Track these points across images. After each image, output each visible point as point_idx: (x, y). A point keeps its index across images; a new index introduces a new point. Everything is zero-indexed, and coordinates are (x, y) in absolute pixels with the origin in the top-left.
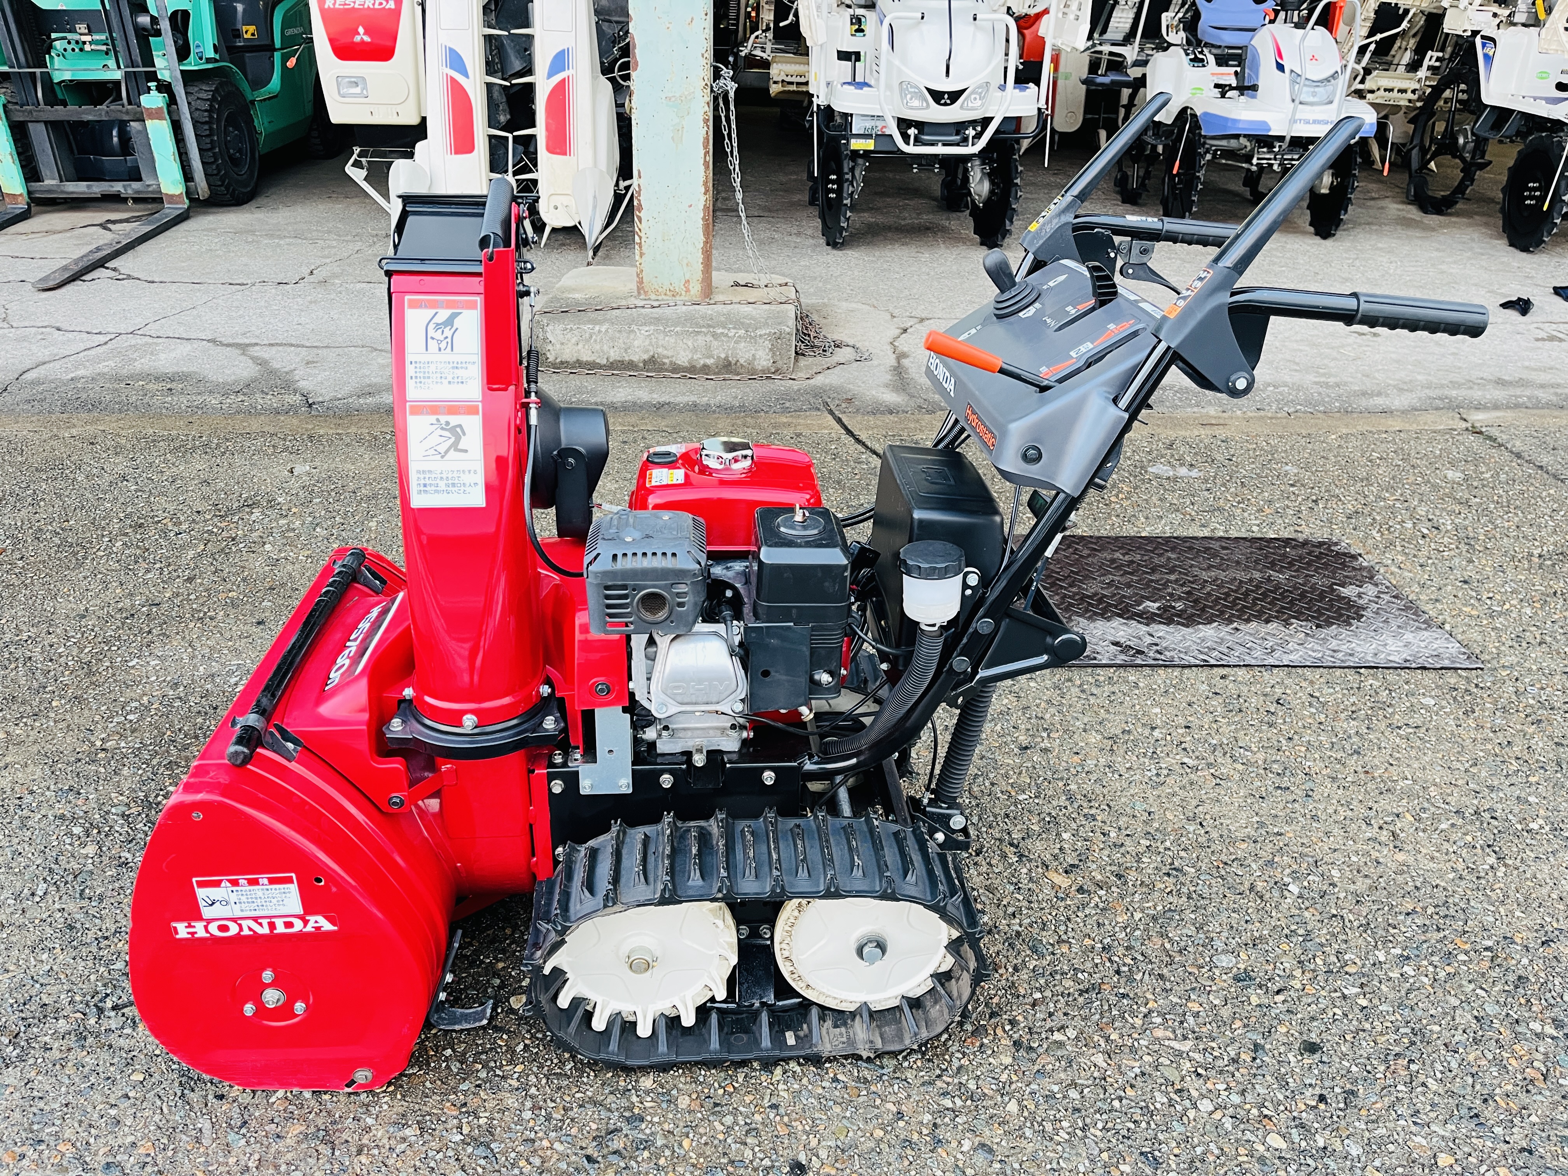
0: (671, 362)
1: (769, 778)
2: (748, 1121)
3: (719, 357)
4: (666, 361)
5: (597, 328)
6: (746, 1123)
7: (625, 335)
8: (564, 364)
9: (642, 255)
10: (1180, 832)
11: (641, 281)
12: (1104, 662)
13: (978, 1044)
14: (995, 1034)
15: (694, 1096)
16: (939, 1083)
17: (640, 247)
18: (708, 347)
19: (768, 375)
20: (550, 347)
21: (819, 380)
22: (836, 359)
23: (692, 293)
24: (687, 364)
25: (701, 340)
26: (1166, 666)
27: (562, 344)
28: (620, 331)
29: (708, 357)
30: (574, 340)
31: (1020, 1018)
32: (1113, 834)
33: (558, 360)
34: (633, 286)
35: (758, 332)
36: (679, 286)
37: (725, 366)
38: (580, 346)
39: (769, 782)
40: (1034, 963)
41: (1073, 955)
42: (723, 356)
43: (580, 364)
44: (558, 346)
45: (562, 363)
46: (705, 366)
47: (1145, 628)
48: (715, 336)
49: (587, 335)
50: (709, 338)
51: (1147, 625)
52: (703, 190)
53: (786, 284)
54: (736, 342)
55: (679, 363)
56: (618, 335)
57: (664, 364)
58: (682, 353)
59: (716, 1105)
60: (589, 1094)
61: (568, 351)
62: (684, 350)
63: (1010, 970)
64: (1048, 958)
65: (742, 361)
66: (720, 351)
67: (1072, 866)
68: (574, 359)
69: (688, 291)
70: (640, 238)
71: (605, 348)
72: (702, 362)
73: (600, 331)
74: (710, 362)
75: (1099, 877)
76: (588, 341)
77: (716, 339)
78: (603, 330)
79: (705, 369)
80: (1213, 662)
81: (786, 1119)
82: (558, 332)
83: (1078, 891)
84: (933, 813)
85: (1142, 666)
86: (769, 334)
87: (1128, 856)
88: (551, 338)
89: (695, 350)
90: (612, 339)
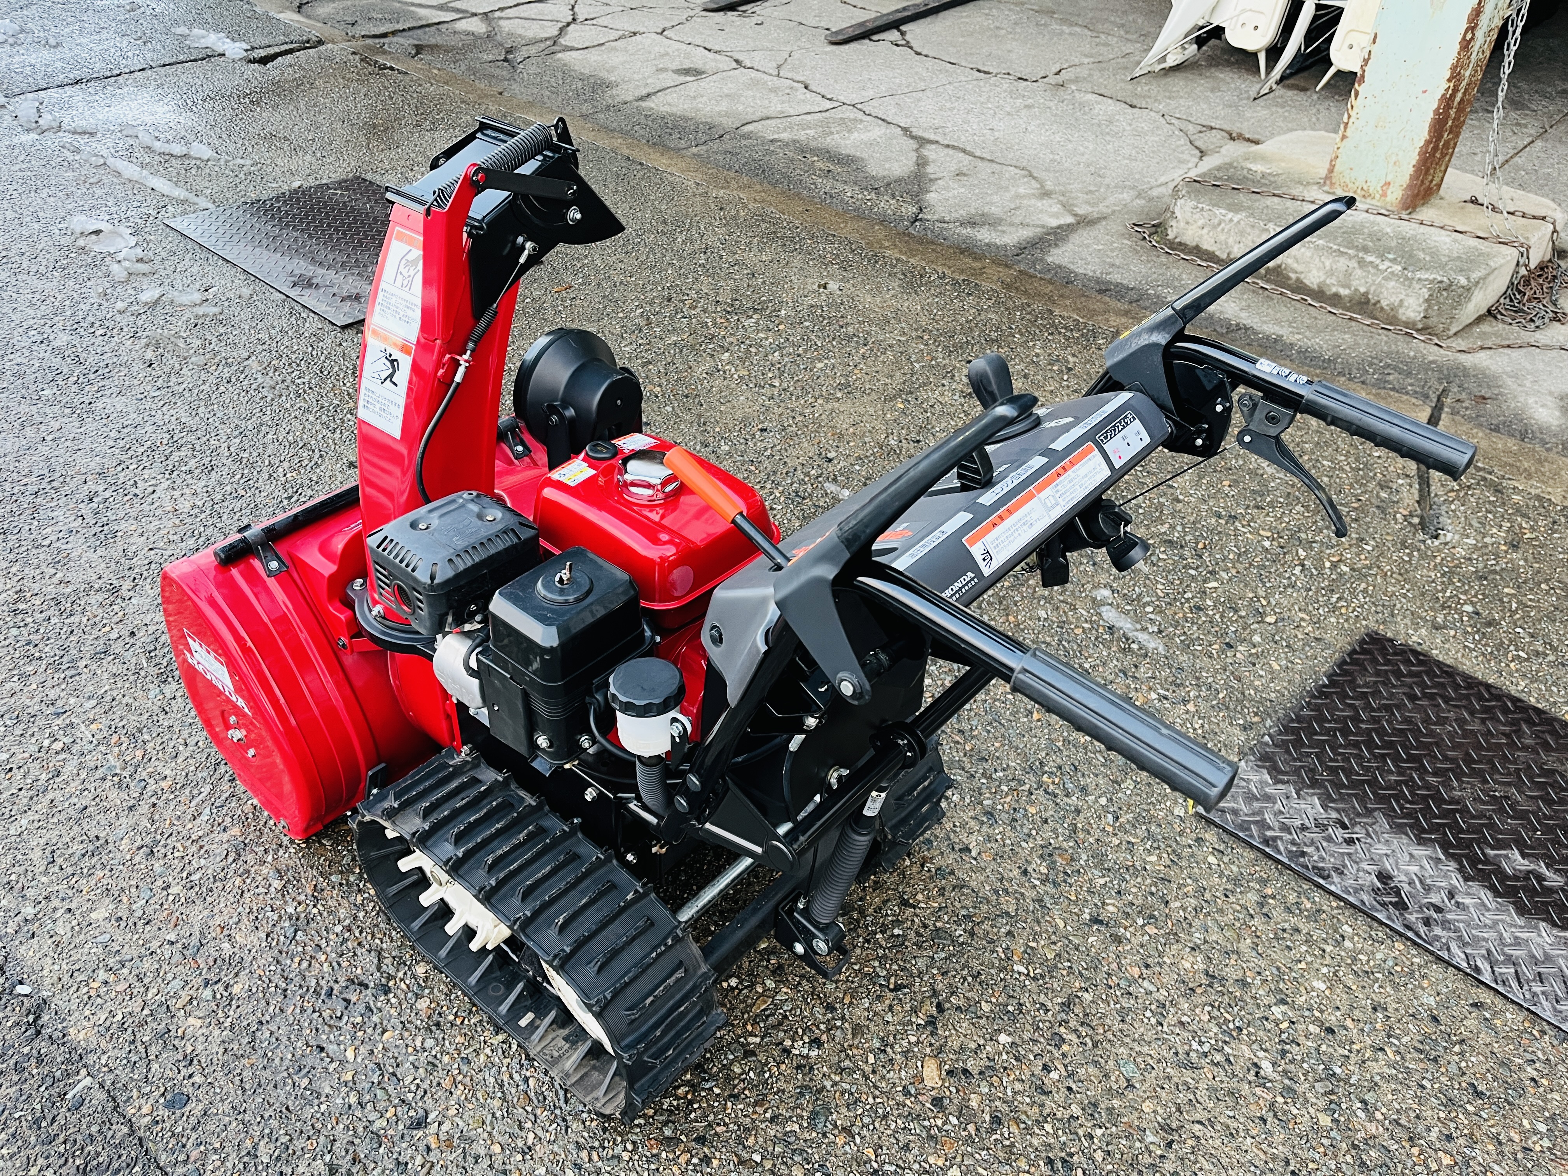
0: (1298, 279)
1: (590, 794)
2: (439, 1056)
3: (1356, 290)
4: (1293, 276)
5: (1230, 215)
6: (435, 1056)
7: (1257, 232)
8: (1181, 247)
9: (1344, 137)
10: (1136, 1132)
11: (1331, 171)
12: (1333, 888)
13: (655, 1151)
14: (678, 1157)
15: (433, 1006)
16: (584, 1154)
17: (1345, 128)
18: (1348, 274)
19: (1410, 330)
20: (1173, 223)
21: (1482, 359)
22: (1541, 337)
23: (1389, 199)
24: (1315, 287)
25: (1343, 263)
26: (1415, 943)
27: (1188, 223)
28: (1253, 227)
29: (1343, 286)
30: (1201, 223)
31: (715, 1163)
32: (1054, 1075)
33: (1177, 240)
34: (1323, 172)
35: (1418, 275)
36: (1375, 186)
37: (1360, 303)
38: (1205, 231)
39: (588, 798)
40: (796, 1127)
41: (839, 1153)
42: (1362, 290)
43: (1197, 251)
44: (1182, 224)
45: (1180, 244)
46: (1336, 295)
47: (1456, 880)
48: (1362, 263)
49: (1216, 221)
50: (1353, 264)
51: (1467, 879)
52: (1448, 75)
53: (1544, 218)
54: (1385, 279)
55: (1305, 281)
56: (1249, 230)
57: (1289, 278)
58: (1315, 272)
59: (438, 1024)
60: (384, 946)
61: (1190, 232)
62: (1319, 270)
63: (768, 1115)
64: (814, 1134)
65: (1384, 303)
66: (1361, 283)
67: (965, 1071)
68: (1194, 244)
69: (1384, 195)
70: (1349, 116)
71: (1231, 241)
72: (1334, 290)
73: (1231, 220)
74: (1344, 292)
75: (974, 1104)
76: (1215, 227)
77: (1361, 267)
78: (1236, 220)
79: (1335, 300)
80: (1487, 978)
81: (460, 1078)
82: (1188, 209)
83: (934, 1099)
84: (799, 922)
85: (1381, 923)
86: (1432, 281)
87: (1036, 1109)
88: (1178, 213)
89: (1331, 273)
90: (1242, 233)
